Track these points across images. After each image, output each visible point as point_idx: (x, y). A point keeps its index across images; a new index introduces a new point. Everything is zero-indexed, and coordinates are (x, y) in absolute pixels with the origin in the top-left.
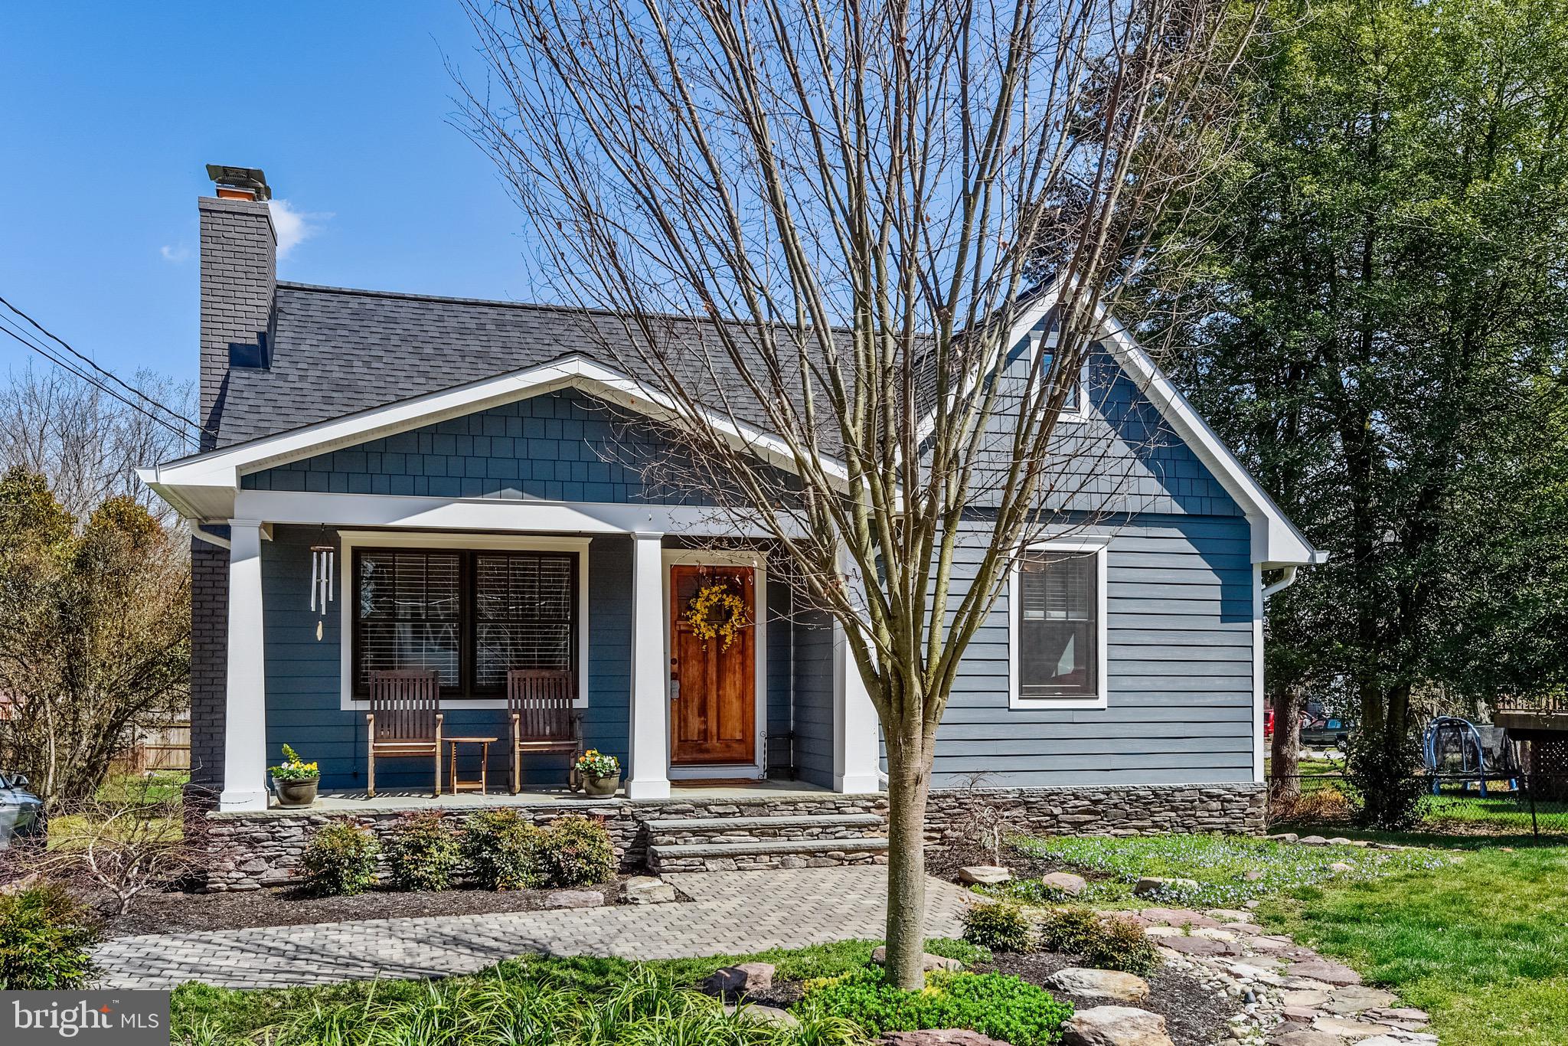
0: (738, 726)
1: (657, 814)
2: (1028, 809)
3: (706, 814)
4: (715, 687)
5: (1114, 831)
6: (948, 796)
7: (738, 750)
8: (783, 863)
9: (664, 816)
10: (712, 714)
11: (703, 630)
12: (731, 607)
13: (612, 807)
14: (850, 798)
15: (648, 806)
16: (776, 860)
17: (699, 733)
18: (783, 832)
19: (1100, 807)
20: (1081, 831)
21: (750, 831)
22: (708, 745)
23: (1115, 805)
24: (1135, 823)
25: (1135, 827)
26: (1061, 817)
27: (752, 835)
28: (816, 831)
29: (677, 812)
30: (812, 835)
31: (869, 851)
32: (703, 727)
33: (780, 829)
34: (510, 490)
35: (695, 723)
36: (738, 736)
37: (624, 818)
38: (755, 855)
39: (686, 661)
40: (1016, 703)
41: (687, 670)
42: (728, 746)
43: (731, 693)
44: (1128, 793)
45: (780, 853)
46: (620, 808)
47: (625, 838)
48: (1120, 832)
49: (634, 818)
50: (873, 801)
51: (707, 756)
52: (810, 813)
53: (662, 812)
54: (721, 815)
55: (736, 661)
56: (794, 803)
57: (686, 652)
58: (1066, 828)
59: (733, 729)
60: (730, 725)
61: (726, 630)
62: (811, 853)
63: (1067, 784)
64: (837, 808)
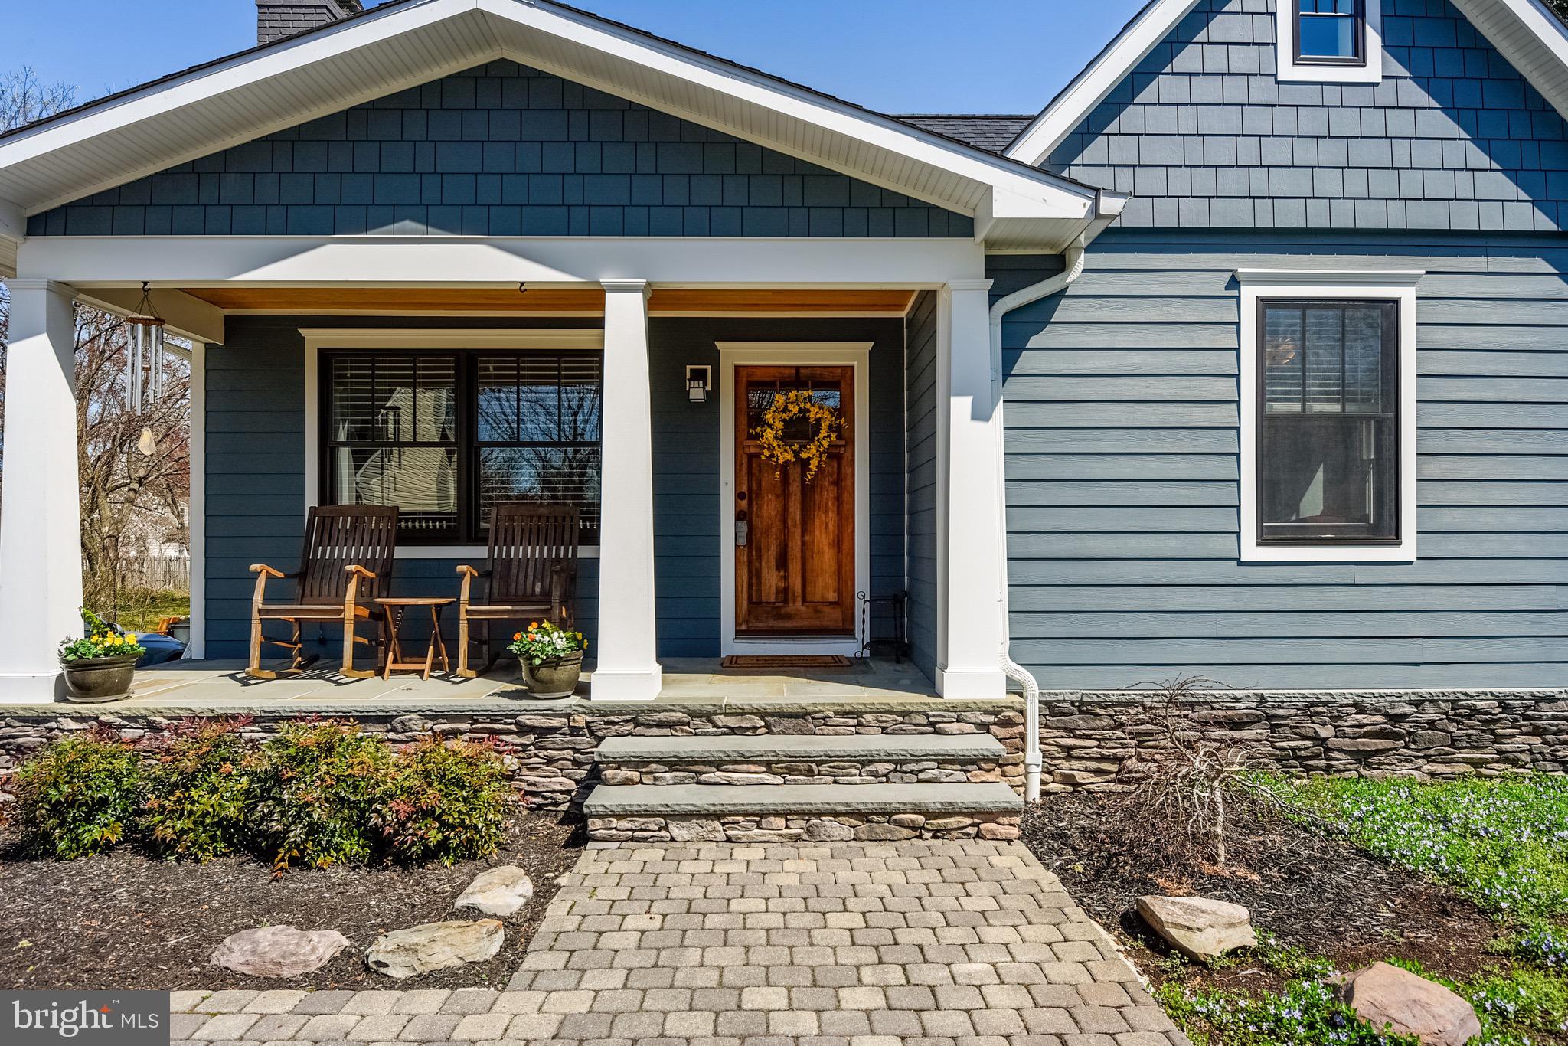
0: (832, 583)
1: (629, 727)
2: (1272, 728)
3: (710, 728)
4: (799, 530)
5: (1427, 767)
6: (1133, 704)
7: (833, 616)
8: (809, 832)
9: (640, 730)
10: (795, 567)
11: (778, 452)
12: (818, 420)
13: (555, 714)
14: (954, 708)
15: (613, 713)
16: (797, 827)
17: (778, 592)
18: (824, 769)
19: (1404, 727)
20: (1369, 766)
21: (768, 764)
22: (790, 609)
23: (1432, 725)
24: (1466, 754)
25: (1467, 761)
26: (1333, 742)
27: (770, 771)
28: (882, 768)
29: (660, 724)
30: (875, 774)
31: (971, 815)
32: (782, 585)
33: (819, 763)
34: (408, 224)
35: (771, 579)
36: (832, 596)
37: (575, 731)
38: (759, 816)
39: (759, 495)
40: (1251, 551)
41: (760, 508)
42: (817, 611)
43: (822, 537)
44: (1454, 704)
45: (805, 814)
46: (568, 716)
47: (577, 764)
48: (1440, 768)
49: (592, 733)
50: (995, 713)
51: (788, 624)
52: (884, 731)
53: (637, 724)
54: (733, 731)
55: (828, 494)
56: (857, 714)
57: (759, 484)
58: (1340, 761)
59: (825, 587)
60: (820, 582)
61: (811, 451)
62: (862, 815)
63: (1344, 687)
64: (932, 724)
